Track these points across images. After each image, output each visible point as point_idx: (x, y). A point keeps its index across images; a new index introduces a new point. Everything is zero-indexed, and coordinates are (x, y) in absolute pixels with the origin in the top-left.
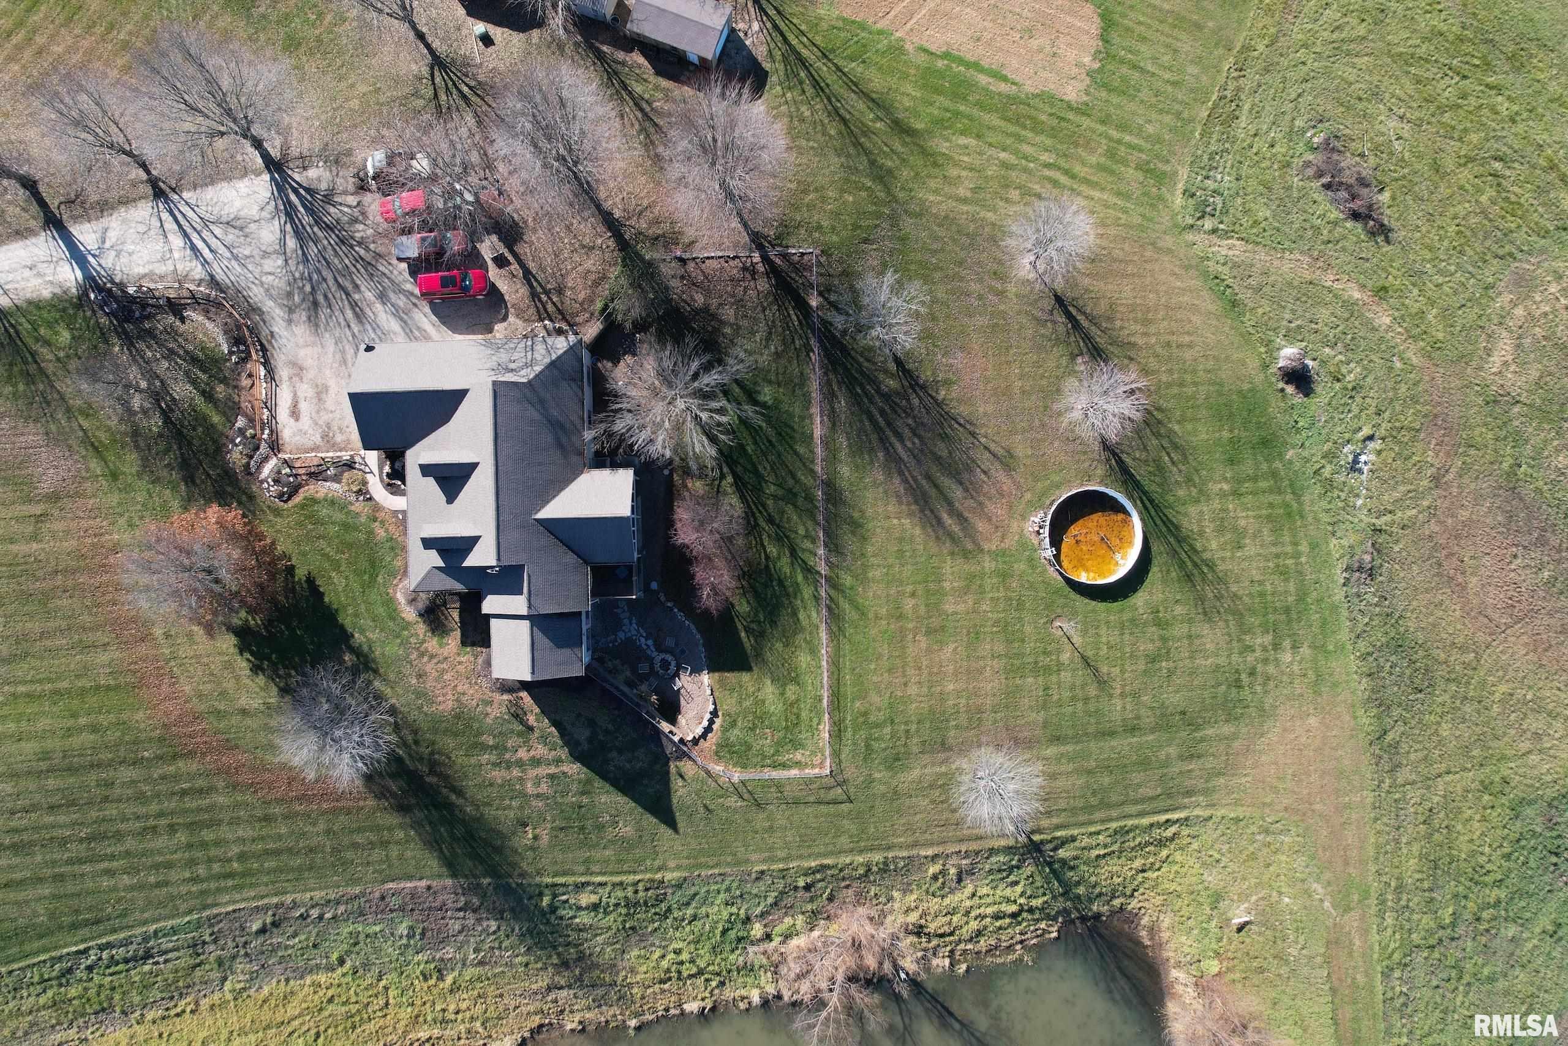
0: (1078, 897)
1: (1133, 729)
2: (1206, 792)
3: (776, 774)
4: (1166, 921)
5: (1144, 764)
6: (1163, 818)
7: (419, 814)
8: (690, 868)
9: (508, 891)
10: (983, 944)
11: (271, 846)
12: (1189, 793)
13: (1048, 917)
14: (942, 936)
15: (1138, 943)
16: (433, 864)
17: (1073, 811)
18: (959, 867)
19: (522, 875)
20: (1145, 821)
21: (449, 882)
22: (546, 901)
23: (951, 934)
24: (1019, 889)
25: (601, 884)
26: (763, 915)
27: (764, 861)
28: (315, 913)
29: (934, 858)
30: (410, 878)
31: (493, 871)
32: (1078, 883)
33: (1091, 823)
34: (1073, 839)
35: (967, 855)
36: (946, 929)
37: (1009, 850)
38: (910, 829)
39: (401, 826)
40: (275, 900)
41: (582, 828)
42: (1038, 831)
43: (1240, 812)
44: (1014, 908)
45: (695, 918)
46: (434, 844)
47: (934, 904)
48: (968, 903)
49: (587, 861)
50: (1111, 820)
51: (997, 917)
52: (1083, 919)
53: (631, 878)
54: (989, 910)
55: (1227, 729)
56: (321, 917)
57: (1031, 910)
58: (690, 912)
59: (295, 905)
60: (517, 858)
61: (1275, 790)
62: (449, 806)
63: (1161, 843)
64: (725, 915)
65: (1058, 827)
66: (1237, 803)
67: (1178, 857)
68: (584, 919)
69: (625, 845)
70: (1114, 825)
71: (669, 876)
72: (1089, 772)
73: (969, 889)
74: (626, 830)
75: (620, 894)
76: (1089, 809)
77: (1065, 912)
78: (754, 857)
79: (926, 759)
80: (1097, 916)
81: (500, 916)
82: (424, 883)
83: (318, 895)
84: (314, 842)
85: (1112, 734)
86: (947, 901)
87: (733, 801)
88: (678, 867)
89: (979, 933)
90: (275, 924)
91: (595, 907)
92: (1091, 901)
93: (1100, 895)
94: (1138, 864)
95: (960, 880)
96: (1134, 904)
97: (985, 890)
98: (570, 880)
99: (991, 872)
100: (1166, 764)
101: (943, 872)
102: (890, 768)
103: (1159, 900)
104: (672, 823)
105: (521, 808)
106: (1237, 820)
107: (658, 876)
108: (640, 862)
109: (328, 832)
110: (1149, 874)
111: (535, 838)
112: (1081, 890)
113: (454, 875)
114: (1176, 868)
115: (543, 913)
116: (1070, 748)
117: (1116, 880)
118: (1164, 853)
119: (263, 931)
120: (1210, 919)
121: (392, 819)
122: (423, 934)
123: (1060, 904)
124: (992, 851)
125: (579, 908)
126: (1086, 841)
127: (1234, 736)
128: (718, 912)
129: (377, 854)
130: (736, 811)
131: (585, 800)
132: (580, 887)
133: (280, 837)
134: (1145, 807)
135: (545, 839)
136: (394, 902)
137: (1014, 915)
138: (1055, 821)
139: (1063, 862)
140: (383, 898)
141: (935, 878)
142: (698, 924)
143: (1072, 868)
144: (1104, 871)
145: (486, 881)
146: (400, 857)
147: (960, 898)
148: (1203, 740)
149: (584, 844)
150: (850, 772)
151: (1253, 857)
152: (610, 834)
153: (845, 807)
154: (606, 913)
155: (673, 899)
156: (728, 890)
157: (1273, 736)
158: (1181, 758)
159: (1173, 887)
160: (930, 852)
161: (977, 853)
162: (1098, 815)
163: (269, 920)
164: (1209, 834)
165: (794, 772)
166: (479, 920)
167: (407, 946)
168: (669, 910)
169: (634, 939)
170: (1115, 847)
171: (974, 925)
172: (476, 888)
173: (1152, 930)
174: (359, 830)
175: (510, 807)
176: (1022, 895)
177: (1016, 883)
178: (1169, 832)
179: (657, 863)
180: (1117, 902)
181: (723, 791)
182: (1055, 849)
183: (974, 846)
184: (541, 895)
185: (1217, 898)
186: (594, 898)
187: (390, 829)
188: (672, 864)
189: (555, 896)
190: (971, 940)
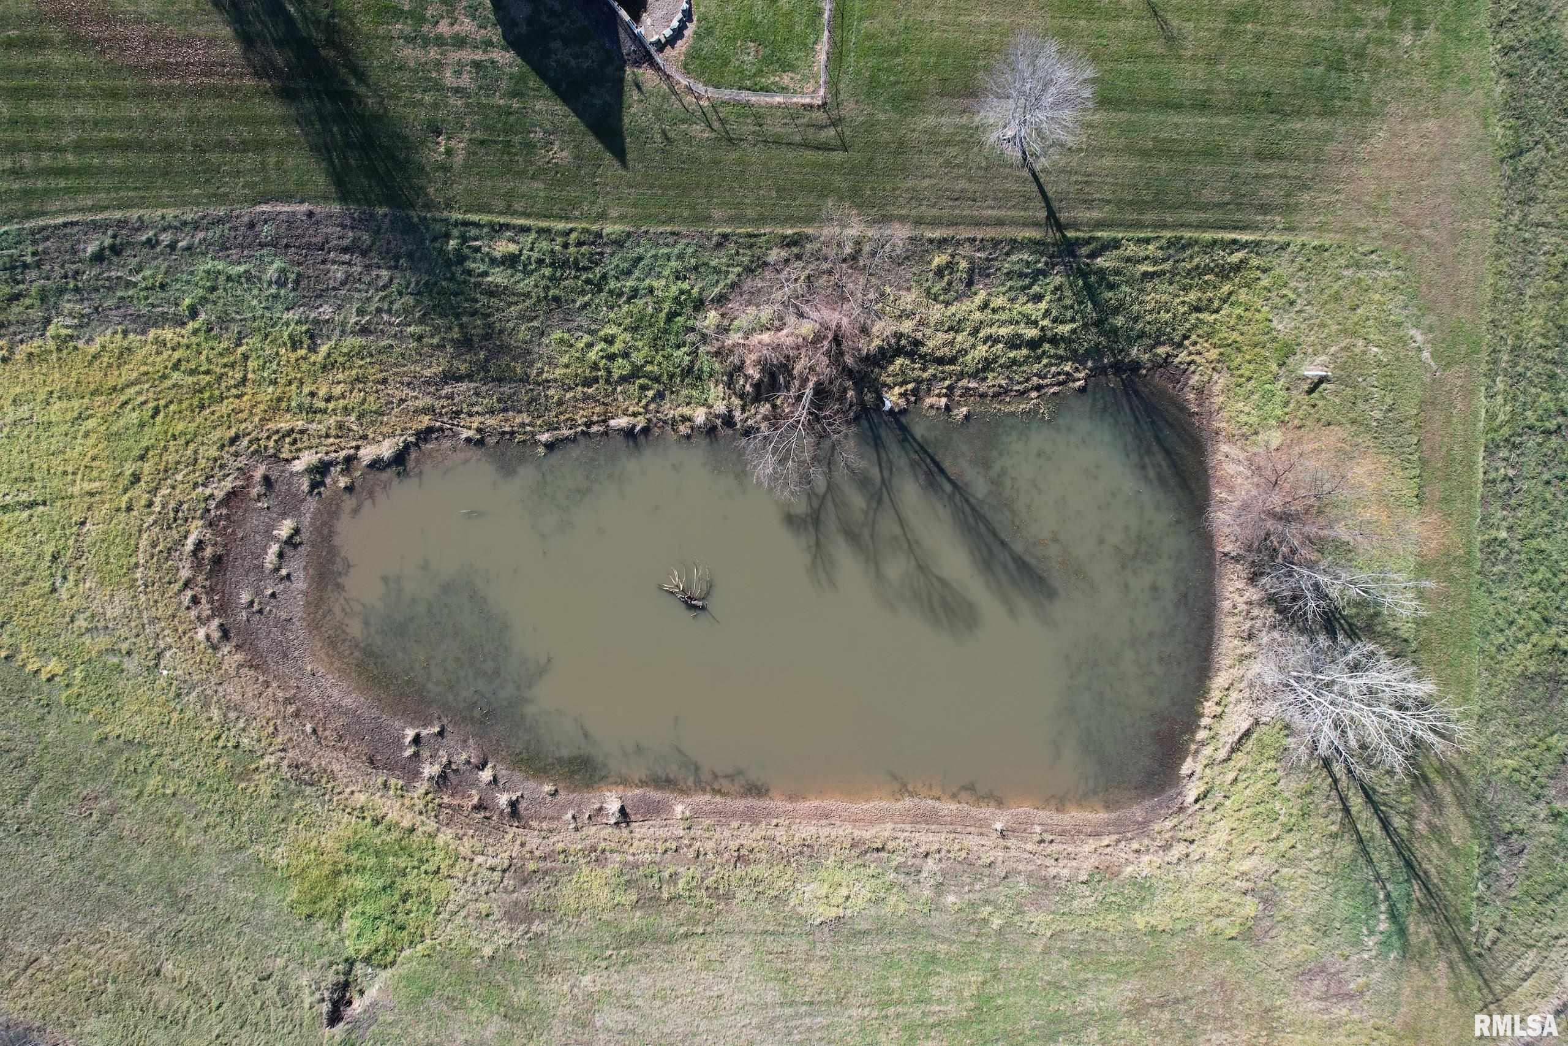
0: (1115, 331)
1: (1203, 106)
2: (1288, 209)
3: (753, 98)
4: (1221, 381)
5: (1212, 153)
6: (1229, 236)
7: (309, 106)
8: (637, 220)
9: (409, 228)
10: (991, 382)
11: (118, 135)
12: (1264, 208)
13: (1074, 357)
14: (940, 361)
15: (1183, 408)
16: (320, 181)
17: (1120, 205)
18: (971, 260)
19: (428, 206)
20: (1208, 236)
21: (336, 208)
22: (453, 244)
23: (953, 361)
24: (1043, 305)
25: (526, 230)
26: (721, 299)
27: (730, 220)
28: (166, 238)
29: (942, 243)
30: (286, 197)
31: (393, 199)
32: (1116, 311)
33: (1139, 225)
34: (1116, 244)
35: (982, 246)
36: (946, 351)
37: (1035, 245)
38: (916, 197)
39: (284, 121)
40: (118, 215)
41: (508, 144)
42: (1075, 226)
43: (1327, 240)
44: (1031, 333)
45: (635, 293)
46: (322, 149)
47: (936, 312)
48: (978, 315)
49: (510, 195)
50: (1164, 226)
51: (1014, 343)
52: (1118, 367)
53: (561, 226)
54: (1003, 331)
55: (1320, 125)
56: (172, 246)
57: (1054, 341)
58: (630, 283)
59: (142, 226)
60: (424, 182)
61: (1373, 211)
62: (345, 96)
63: (1225, 272)
64: (674, 290)
65: (1099, 225)
66: (1322, 228)
67: (1243, 295)
68: (498, 277)
69: (557, 176)
70: (1168, 234)
71: (609, 229)
72: (1145, 154)
73: (982, 295)
74: (561, 154)
75: (544, 245)
76: (1139, 205)
77: (1095, 352)
78: (717, 214)
79: (944, 103)
80: (1136, 366)
81: (393, 261)
82: (305, 207)
83: (170, 213)
84: (172, 135)
85: (1178, 107)
86: (952, 309)
87: (697, 129)
88: (622, 218)
89: (987, 365)
90: (116, 250)
91: (511, 261)
92: (1131, 341)
93: (1142, 335)
94: (1192, 296)
95: (970, 284)
96: (1183, 356)
97: (999, 301)
98: (485, 218)
99: (1009, 275)
100: (1238, 159)
101: (950, 266)
102: (895, 108)
103: (1214, 354)
104: (620, 154)
105: (435, 106)
106: (1321, 249)
107: (595, 227)
108: (575, 204)
109: (192, 120)
110: (1204, 316)
111: (449, 152)
112: (1119, 321)
113: (343, 198)
114: (1239, 311)
115: (448, 264)
116: (1123, 116)
117: (1165, 316)
118: (1226, 288)
119: (98, 257)
120: (1276, 378)
121: (273, 108)
122: (297, 282)
123: (1092, 337)
124: (1015, 245)
125: (493, 261)
126: (1131, 250)
127: (1328, 137)
128: (666, 288)
129: (251, 160)
130: (700, 144)
131: (516, 104)
132: (498, 230)
133: (130, 124)
134: (1209, 216)
135: (459, 159)
136: (266, 231)
137: (1033, 344)
138: (1096, 215)
139: (1101, 273)
140: (251, 225)
141: (939, 273)
142: (640, 302)
143: (1111, 287)
144: (1151, 299)
145: (381, 211)
146: (279, 165)
147: (967, 308)
148: (1287, 135)
149: (508, 169)
150: (849, 108)
151: (1337, 298)
152: (541, 157)
153: (838, 156)
154: (527, 273)
155: (613, 262)
156: (680, 257)
157: (1378, 142)
158: (1260, 156)
159: (1235, 335)
160: (937, 234)
161: (996, 243)
162: (1149, 217)
163: (108, 242)
164: (1283, 267)
165: (778, 99)
166: (368, 267)
167: (276, 297)
168: (604, 277)
169: (557, 317)
170: (1167, 266)
171: (982, 351)
172: (365, 222)
173: (1200, 391)
174: (231, 121)
175: (420, 103)
176: (1047, 313)
177: (1038, 298)
178: (1236, 258)
179: (595, 209)
180: (1161, 350)
181: (689, 117)
182: (1093, 255)
183: (991, 233)
184: (447, 236)
185: (1287, 352)
186: (513, 248)
187: (269, 122)
188: (614, 213)
189: (464, 239)
190: (974, 375)
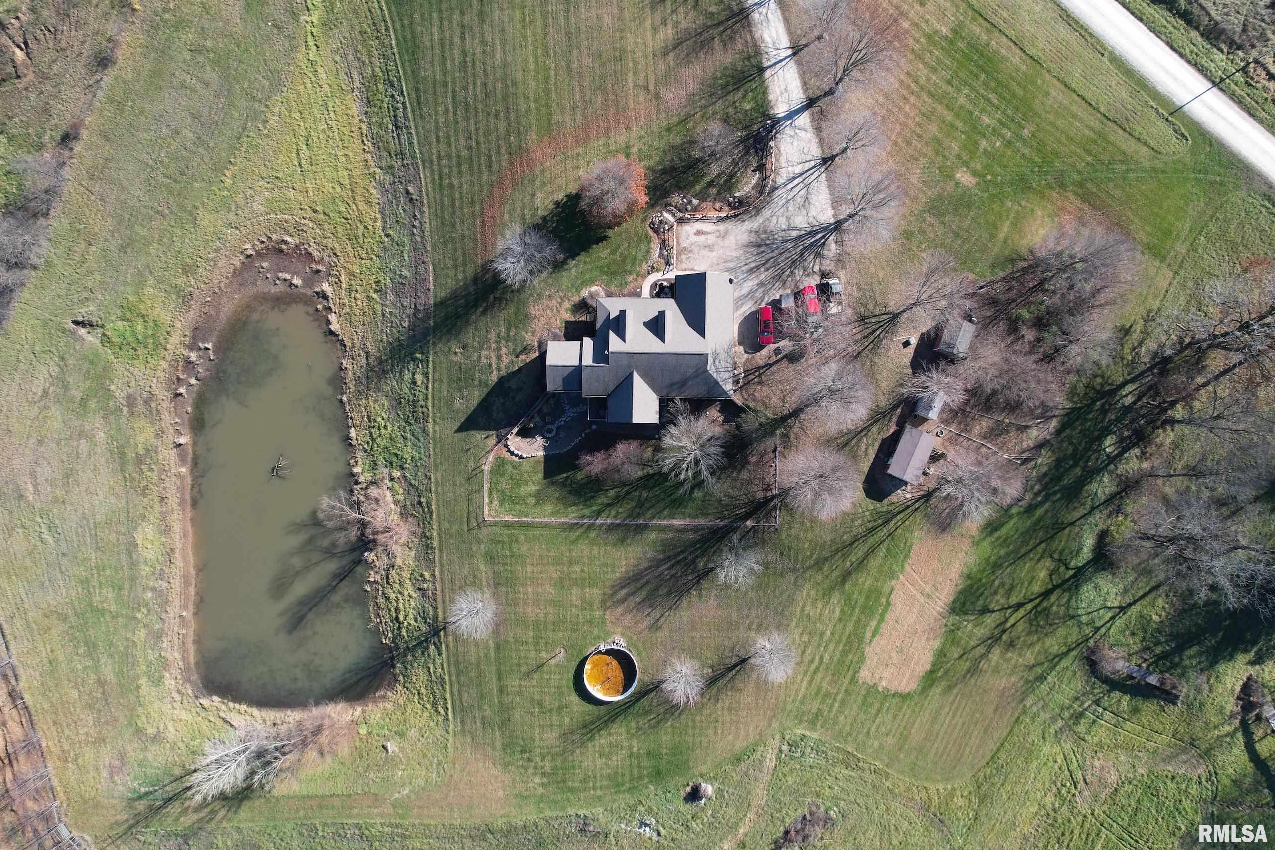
0: (406, 656)
1: (501, 691)
2: (463, 731)
3: (486, 489)
4: (389, 706)
5: (481, 696)
6: (449, 706)
7: (471, 289)
8: (434, 438)
9: (426, 334)
10: (381, 601)
11: (457, 203)
12: (463, 721)
13: (395, 638)
14: (388, 577)
15: (377, 689)
16: (443, 294)
17: (456, 655)
18: (428, 589)
19: (434, 344)
20: (448, 696)
21: (432, 301)
22: (419, 356)
23: (388, 583)
24: (413, 622)
25: (427, 388)
26: (405, 477)
27: (436, 480)
28: (417, 223)
29: (433, 575)
30: (435, 279)
31: (437, 327)
32: (414, 656)
33: (449, 665)
34: (440, 654)
35: (434, 594)
36: (391, 580)
37: (436, 617)
38: (451, 562)
39: (465, 278)
40: (425, 202)
41: (460, 380)
42: (446, 635)
43: (450, 750)
44: (402, 619)
45: (405, 438)
46: (455, 295)
47: (406, 574)
48: (406, 593)
49: (441, 381)
50: (450, 676)
51: (397, 610)
52: (393, 658)
53: (430, 405)
54: (401, 605)
55: (498, 744)
56: (414, 226)
57: (399, 629)
58: (409, 436)
59: (422, 212)
60: (444, 341)
61: (463, 770)
62: (476, 306)
63: (435, 705)
64: (407, 456)
65: (447, 647)
66: (456, 749)
67: (426, 714)
68: (407, 376)
69: (449, 404)
70: (447, 678)
71: (430, 426)
72: (478, 665)
73: (414, 595)
74: (458, 404)
75: (421, 398)
76: (457, 664)
77: (397, 648)
78: (439, 474)
79: (491, 575)
80: (394, 667)
81: (412, 328)
82: (432, 287)
83: (427, 225)
84: (458, 226)
85: (499, 679)
86: (408, 581)
87: (471, 465)
88: (435, 431)
89: (388, 599)
90: (411, 200)
91: (414, 383)
92: (403, 663)
93: (406, 669)
94: (423, 690)
95: (419, 589)
96: (400, 688)
97: (413, 603)
98: (431, 370)
99: (424, 607)
100: (480, 708)
101: (425, 580)
102: (486, 553)
103: (401, 702)
104: (460, 429)
105: (474, 347)
106: (446, 748)
107: (430, 420)
108: (440, 410)
109: (463, 236)
110: (417, 696)
111: (456, 353)
112: (410, 658)
113: (435, 305)
114: (420, 712)
115: (412, 353)
116: (492, 654)
117: (414, 678)
118: (429, 706)
119: (408, 192)
120: (390, 731)
121: (470, 272)
122: (402, 283)
123: (402, 646)
124: (435, 608)
125: (414, 374)
126: (438, 662)
127: (494, 748)
128: (408, 452)
129: (450, 263)
130: (466, 466)
131: (476, 383)
132: (426, 375)
133: (462, 208)
134: (456, 697)
135: (455, 359)
136: (421, 269)
137: (397, 619)
138: (451, 645)
139: (427, 648)
140: (424, 263)
141: (422, 575)
142: (402, 440)
143: (423, 653)
144: (421, 672)
145: (432, 323)
146: (447, 275)
147: (409, 589)
148: (493, 730)
149: (451, 381)
150: (485, 531)
151: (425, 756)
152: (457, 395)
153: (465, 527)
154: (410, 389)
155: (417, 428)
156: (421, 458)
157: (493, 771)
158: (483, 718)
159: (409, 711)
160: (437, 573)
161: (435, 600)
162: (453, 670)
163: (414, 197)
164: (439, 732)
165: (486, 500)
166: (409, 316)
167: (395, 273)
168: (410, 424)
169: (394, 403)
170: (434, 678)
171: (393, 596)
172: (427, 316)
173: (384, 697)
174: (464, 254)
175: (474, 340)
176: (410, 624)
177: (416, 621)
178: (441, 710)
179: (438, 420)
180: (401, 678)
181: (477, 459)
182: (435, 644)
183: (439, 598)
184: (423, 353)
185: (402, 735)
186: (419, 383)
187: (464, 271)
188: (437, 428)
189: (422, 361)
190: (384, 593)
